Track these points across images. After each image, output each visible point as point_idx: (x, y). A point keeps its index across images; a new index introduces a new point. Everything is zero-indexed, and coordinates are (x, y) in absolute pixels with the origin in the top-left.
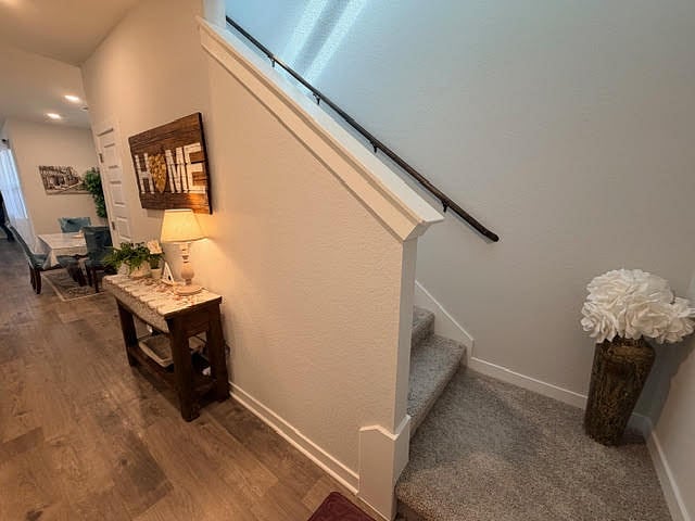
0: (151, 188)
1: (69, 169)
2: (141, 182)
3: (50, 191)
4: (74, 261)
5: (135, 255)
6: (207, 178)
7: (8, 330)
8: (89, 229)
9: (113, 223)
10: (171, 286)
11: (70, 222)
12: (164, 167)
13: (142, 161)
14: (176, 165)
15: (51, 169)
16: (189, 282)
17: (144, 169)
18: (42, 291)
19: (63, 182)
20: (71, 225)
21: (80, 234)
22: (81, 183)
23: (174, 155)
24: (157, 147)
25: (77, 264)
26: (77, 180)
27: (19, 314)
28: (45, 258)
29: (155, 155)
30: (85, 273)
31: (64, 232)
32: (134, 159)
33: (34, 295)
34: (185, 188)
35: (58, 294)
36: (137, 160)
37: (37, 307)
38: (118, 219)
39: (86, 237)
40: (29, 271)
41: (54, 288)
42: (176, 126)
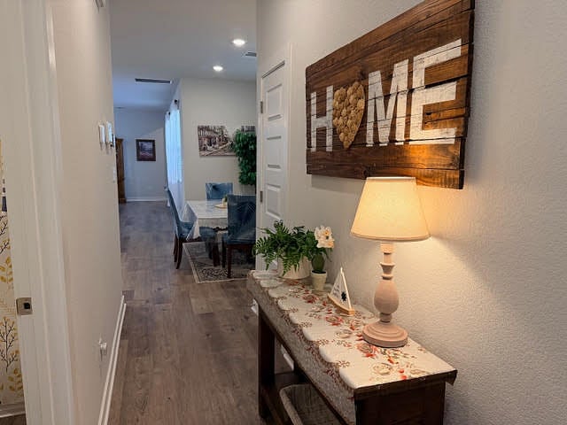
0: (329, 141)
1: (222, 128)
2: (314, 134)
3: (203, 153)
4: (212, 234)
5: (294, 245)
6: (463, 113)
7: (147, 309)
8: (233, 198)
9: (261, 192)
10: (347, 312)
11: (215, 187)
12: (361, 104)
13: (322, 101)
14: (387, 97)
15: (207, 128)
16: (385, 318)
17: (322, 113)
18: (181, 267)
19: (215, 143)
20: (216, 192)
21: (223, 204)
22: (229, 143)
23: (388, 78)
24: (354, 71)
25: (214, 238)
26: (226, 140)
27: (159, 289)
28: (190, 227)
29: (346, 86)
30: (220, 249)
31: (209, 198)
32: (309, 100)
33: (175, 270)
34: (400, 136)
35: (194, 271)
36: (314, 101)
37: (173, 285)
38: (269, 188)
39: (229, 207)
40: (174, 239)
41: (192, 264)
42: (403, 22)
